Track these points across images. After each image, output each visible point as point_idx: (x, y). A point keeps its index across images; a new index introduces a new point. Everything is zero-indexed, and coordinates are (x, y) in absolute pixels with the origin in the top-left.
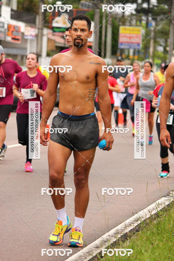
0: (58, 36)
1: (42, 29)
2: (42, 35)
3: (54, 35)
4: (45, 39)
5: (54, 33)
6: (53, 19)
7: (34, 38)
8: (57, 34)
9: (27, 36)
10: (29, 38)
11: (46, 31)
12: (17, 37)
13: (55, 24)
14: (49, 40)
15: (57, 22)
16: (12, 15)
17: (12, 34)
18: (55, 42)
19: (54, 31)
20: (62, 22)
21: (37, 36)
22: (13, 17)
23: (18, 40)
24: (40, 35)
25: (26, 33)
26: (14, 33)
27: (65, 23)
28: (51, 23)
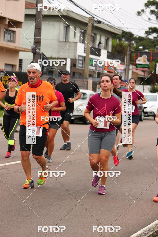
0: (139, 70)
1: (129, 65)
2: (129, 69)
3: (136, 69)
4: (130, 72)
5: (137, 68)
6: (137, 58)
7: (123, 72)
8: (139, 69)
9: (118, 70)
10: (120, 71)
11: (131, 67)
12: (111, 71)
13: (138, 62)
14: (133, 72)
15: (139, 61)
16: (108, 55)
17: (108, 69)
18: (137, 74)
19: (137, 67)
20: (142, 61)
21: (125, 70)
22: (109, 57)
23: (112, 73)
24: (127, 69)
25: (117, 68)
26: (109, 68)
27: (145, 61)
28: (136, 61)
